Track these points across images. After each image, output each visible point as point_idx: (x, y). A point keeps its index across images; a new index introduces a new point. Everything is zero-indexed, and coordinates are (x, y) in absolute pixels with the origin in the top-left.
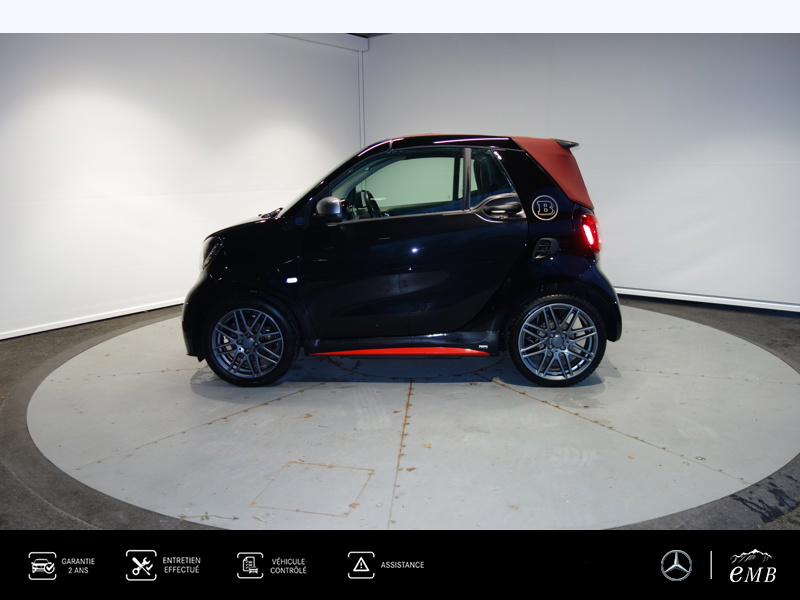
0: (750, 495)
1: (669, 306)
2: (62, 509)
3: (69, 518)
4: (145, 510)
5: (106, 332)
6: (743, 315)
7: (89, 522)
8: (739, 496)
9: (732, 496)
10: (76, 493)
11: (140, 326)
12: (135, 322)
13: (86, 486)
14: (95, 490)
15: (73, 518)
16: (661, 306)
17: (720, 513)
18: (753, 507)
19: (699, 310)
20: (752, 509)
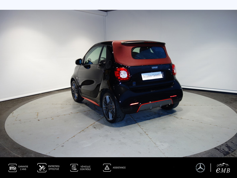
0: (220, 148)
1: (196, 91)
2: (15, 153)
4: (40, 153)
5: (29, 100)
6: (218, 94)
8: (217, 148)
9: (215, 148)
10: (19, 148)
12: (37, 97)
14: (25, 148)
15: (18, 156)
16: (194, 91)
17: (211, 153)
18: (221, 151)
19: (205, 92)
20: (221, 152)
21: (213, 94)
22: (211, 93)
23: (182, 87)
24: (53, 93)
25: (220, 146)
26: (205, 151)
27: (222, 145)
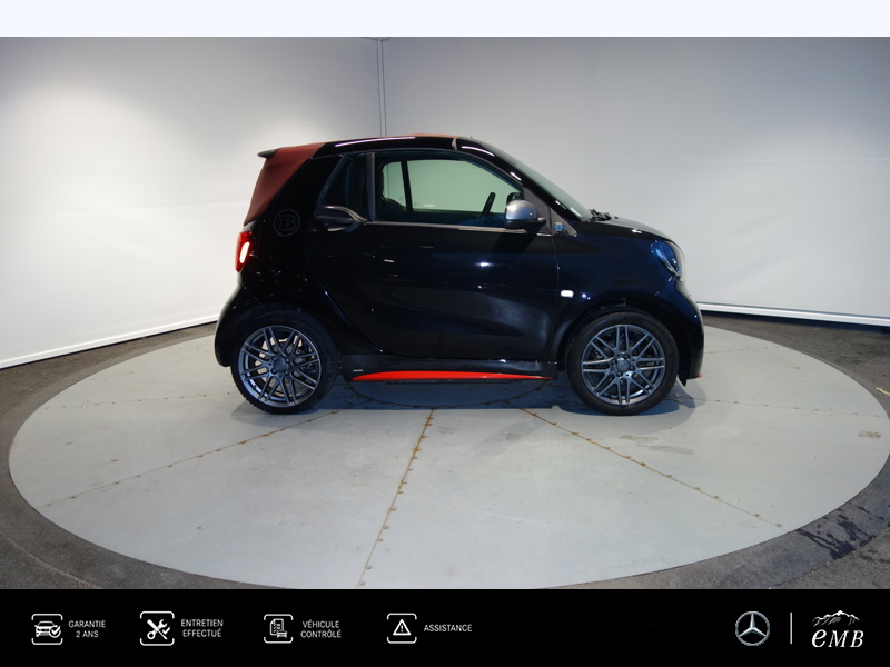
0: (817, 529)
2: (50, 563)
3: (58, 574)
4: (144, 563)
5: (98, 362)
7: (80, 577)
8: (805, 530)
9: (799, 530)
10: (65, 545)
11: (138, 355)
12: (131, 350)
13: (77, 537)
14: (86, 542)
15: (62, 573)
17: (785, 550)
18: (822, 542)
19: (761, 324)
20: (820, 545)
21: (791, 328)
22: (784, 327)
23: (701, 307)
24: (190, 334)
25: (818, 524)
26: (761, 544)
27: (825, 517)
